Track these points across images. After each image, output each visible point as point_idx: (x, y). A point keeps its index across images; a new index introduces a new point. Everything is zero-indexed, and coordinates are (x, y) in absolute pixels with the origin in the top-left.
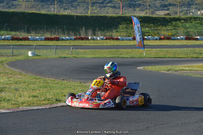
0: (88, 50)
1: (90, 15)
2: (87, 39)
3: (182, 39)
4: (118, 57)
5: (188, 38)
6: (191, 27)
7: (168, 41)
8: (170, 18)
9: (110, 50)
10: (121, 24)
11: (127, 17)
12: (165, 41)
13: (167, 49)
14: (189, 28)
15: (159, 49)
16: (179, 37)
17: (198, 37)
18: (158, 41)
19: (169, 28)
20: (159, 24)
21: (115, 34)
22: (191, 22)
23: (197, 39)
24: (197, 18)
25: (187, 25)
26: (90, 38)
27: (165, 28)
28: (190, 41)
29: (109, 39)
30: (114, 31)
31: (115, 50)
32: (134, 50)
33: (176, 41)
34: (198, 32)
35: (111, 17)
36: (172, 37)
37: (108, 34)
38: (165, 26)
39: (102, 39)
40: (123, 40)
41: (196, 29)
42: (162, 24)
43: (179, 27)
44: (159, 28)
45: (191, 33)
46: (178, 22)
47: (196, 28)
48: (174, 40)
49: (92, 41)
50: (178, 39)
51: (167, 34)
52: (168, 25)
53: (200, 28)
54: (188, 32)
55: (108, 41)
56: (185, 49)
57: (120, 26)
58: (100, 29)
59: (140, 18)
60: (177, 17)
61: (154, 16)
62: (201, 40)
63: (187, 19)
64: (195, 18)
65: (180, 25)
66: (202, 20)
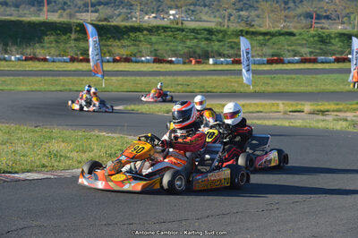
0: (7, 78)
3: (148, 62)
4: (70, 91)
5: (158, 60)
6: (160, 43)
7: (127, 64)
8: (126, 27)
9: (43, 78)
10: (47, 35)
11: (56, 23)
12: (123, 64)
13: (133, 78)
14: (156, 43)
15: (120, 78)
16: (143, 59)
17: (174, 59)
18: (111, 64)
19: (126, 42)
20: (109, 36)
21: (40, 52)
22: (159, 35)
23: (171, 62)
24: (167, 28)
25: (154, 39)
27: (119, 43)
28: (161, 65)
29: (31, 59)
30: (37, 45)
31: (51, 78)
32: (82, 78)
33: (139, 65)
34: (171, 49)
36: (133, 59)
37: (29, 51)
38: (119, 40)
39: (19, 60)
40: (54, 61)
41: (167, 45)
43: (140, 41)
44: (109, 43)
45: (160, 52)
46: (138, 33)
47: (168, 43)
48: (136, 62)
49: (2, 62)
50: (142, 62)
51: (125, 52)
52: (123, 38)
53: (172, 44)
54: (156, 50)
55: (30, 62)
57: (46, 38)
58: (15, 43)
59: (77, 26)
60: (136, 25)
61: (101, 23)
62: (178, 63)
63: (153, 30)
64: (165, 29)
65: (142, 39)
66: (175, 31)
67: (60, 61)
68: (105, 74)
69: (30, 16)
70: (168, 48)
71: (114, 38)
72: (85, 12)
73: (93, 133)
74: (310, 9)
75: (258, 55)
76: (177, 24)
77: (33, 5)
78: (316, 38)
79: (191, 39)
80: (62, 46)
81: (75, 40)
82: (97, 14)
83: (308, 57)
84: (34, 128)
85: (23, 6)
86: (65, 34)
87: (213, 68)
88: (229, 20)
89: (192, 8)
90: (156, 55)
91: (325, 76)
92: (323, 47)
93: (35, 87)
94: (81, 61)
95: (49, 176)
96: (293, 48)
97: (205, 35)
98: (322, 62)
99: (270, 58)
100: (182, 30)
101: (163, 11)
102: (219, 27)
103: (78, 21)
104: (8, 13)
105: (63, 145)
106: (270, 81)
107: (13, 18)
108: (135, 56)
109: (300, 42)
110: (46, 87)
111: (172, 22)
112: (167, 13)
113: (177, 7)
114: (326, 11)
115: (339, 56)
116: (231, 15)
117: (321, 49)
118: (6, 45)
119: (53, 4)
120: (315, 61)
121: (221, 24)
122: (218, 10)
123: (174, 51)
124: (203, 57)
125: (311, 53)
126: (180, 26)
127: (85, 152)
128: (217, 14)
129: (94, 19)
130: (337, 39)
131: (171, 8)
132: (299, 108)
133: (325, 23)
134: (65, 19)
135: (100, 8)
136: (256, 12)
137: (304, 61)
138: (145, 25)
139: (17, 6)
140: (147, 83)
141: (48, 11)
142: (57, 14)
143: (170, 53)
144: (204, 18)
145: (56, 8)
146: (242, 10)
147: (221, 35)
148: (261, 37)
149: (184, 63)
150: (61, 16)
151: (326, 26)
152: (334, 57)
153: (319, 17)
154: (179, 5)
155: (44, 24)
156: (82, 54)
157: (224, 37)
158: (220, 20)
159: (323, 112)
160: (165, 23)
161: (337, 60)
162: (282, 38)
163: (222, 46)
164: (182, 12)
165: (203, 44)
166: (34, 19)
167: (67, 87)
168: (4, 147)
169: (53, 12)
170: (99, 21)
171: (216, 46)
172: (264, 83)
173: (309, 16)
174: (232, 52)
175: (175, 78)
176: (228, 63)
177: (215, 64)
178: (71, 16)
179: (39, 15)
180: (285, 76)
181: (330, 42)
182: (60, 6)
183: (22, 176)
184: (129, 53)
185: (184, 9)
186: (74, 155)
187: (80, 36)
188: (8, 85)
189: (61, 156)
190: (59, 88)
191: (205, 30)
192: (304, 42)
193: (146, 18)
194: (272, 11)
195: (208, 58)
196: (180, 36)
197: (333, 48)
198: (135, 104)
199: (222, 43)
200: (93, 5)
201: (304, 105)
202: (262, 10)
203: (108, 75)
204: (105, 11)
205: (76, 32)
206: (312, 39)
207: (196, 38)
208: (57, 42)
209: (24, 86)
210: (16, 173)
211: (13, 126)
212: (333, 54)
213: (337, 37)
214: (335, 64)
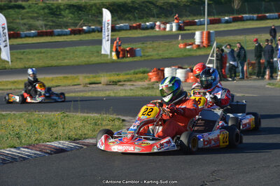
78: (46, 11)
83: (44, 30)
92: (54, 19)
96: (25, 21)
98: (60, 35)
109: (30, 14)
115: (73, 28)
117: (53, 21)
120: (51, 34)
125: (46, 25)
130: (67, 11)
137: (41, 34)
152: (69, 29)
161: (73, 32)
172: (17, 58)
181: (60, 14)
192: (35, 15)
206: (41, 11)
212: (67, 26)
213: (67, 8)
214: (73, 36)
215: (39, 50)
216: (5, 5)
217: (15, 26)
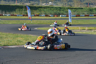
0: (6, 20)
1: (2, 5)
2: (3, 15)
3: (44, 16)
5: (46, 16)
6: (47, 11)
7: (38, 17)
8: (38, 7)
9: (16, 20)
10: (17, 9)
12: (37, 17)
13: (40, 20)
15: (36, 20)
16: (42, 15)
17: (50, 15)
18: (34, 17)
19: (38, 11)
21: (15, 14)
22: (47, 9)
23: (50, 16)
24: (49, 7)
25: (45, 10)
26: (4, 15)
27: (36, 11)
29: (12, 15)
30: (14, 12)
31: (18, 20)
32: (26, 20)
35: (12, 6)
37: (12, 13)
38: (36, 10)
39: (9, 16)
40: (18, 16)
42: (34, 9)
43: (42, 11)
44: (33, 11)
45: (47, 13)
46: (41, 8)
47: (49, 11)
48: (40, 16)
49: (5, 16)
50: (42, 16)
51: (37, 14)
53: (50, 11)
54: (46, 13)
55: (12, 16)
56: (47, 20)
57: (16, 10)
58: (8, 11)
59: (25, 6)
60: (40, 6)
61: (31, 6)
62: (52, 16)
63: (45, 8)
64: (48, 7)
65: (42, 10)
66: (51, 8)
67: (20, 16)
68: (32, 19)
69: (12, 4)
70: (49, 12)
71: (35, 10)
72: (27, 3)
73: (29, 35)
74: (87, 2)
75: (73, 14)
76: (51, 6)
77: (13, 1)
78: (89, 10)
79: (55, 10)
80: (21, 12)
81: (24, 10)
82: (30, 3)
83: (87, 15)
84: (13, 34)
85: (10, 1)
86: (21, 9)
87: (61, 18)
88: (65, 5)
89: (55, 1)
90: (46, 14)
91: (92, 20)
92: (91, 12)
93: (14, 23)
94: (26, 16)
95: (18, 47)
96: (83, 12)
97: (59, 9)
98: (91, 16)
99: (77, 15)
100: (53, 8)
101: (48, 2)
102: (63, 7)
103: (25, 5)
104: (6, 3)
105: (21, 38)
106: (76, 21)
107: (7, 4)
108: (40, 14)
110: (16, 23)
111: (50, 5)
112: (49, 3)
113: (51, 1)
114: (91, 2)
115: (95, 15)
116: (66, 3)
117: (90, 13)
118: (6, 11)
119: (18, 1)
120: (88, 16)
121: (63, 6)
122: (62, 2)
123: (51, 13)
124: (58, 15)
125: (88, 14)
126: (52, 6)
127: (27, 40)
128: (62, 3)
129: (29, 4)
130: (95, 10)
131: (50, 2)
132: (84, 28)
133: (91, 6)
134: (21, 5)
135: (31, 2)
136: (73, 3)
137: (86, 16)
138: (43, 6)
139: (9, 1)
140: (43, 22)
141: (17, 3)
142: (19, 3)
143: (50, 14)
144: (59, 4)
145: (19, 2)
146: (69, 2)
147: (63, 9)
148: (74, 9)
149: (53, 16)
150: (20, 4)
151: (92, 6)
152: (94, 15)
153: (90, 4)
154: (52, 1)
155: (16, 6)
156: (26, 14)
157: (64, 9)
158: (63, 5)
159: (91, 30)
160: (48, 6)
162: (80, 10)
163: (64, 12)
164: (53, 3)
165: (58, 11)
166: (13, 5)
167: (22, 23)
168: (5, 39)
169: (18, 3)
170: (31, 5)
171: (62, 12)
173: (87, 4)
174: (66, 13)
175: (51, 20)
176: (65, 17)
177: (62, 17)
178: (23, 4)
179: (14, 4)
180: (81, 20)
181: (93, 11)
182: (20, 1)
183: (10, 47)
184: (39, 14)
185: (53, 2)
186: (24, 41)
187: (26, 9)
188: (6, 22)
189: (21, 41)
190: (20, 23)
191: (59, 7)
192: (86, 11)
193: (43, 4)
194: (77, 2)
195: (60, 15)
196: (52, 9)
197: (94, 12)
198: (40, 27)
199: (63, 11)
200: (29, 1)
201: (86, 28)
202: (74, 2)
203: (33, 20)
204: (32, 2)
205: (24, 8)
207: (57, 10)
208: (19, 11)
209: (11, 23)
210: (9, 46)
211: (8, 33)
213: (95, 9)
214: (94, 17)
215: (82, 20)
216: (78, 8)
217: (80, 14)
